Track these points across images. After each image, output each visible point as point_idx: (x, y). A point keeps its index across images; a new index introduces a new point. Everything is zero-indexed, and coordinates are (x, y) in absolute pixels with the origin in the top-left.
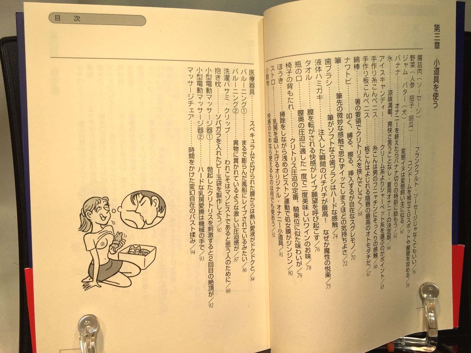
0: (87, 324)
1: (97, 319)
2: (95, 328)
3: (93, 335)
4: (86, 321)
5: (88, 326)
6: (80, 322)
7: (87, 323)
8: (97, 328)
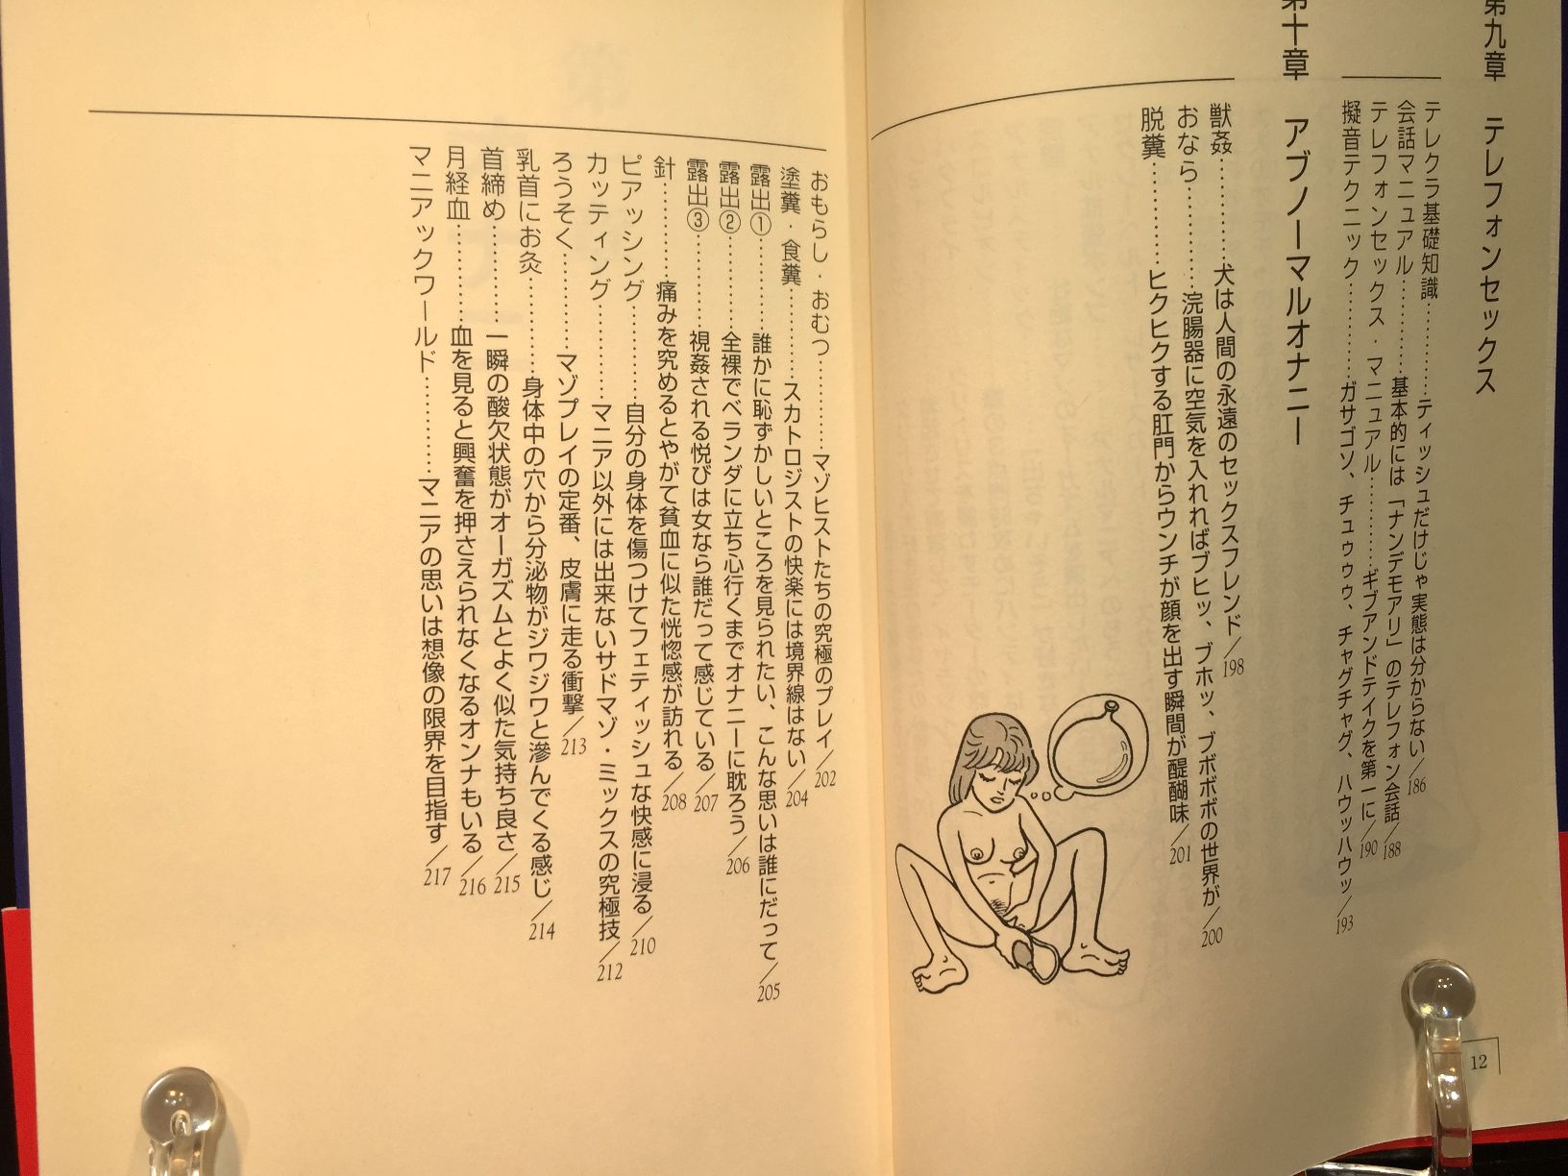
0: (175, 1102)
1: (212, 1086)
2: (204, 1117)
3: (197, 1141)
4: (173, 1093)
5: (182, 1112)
6: (148, 1096)
7: (176, 1097)
8: (217, 1116)
